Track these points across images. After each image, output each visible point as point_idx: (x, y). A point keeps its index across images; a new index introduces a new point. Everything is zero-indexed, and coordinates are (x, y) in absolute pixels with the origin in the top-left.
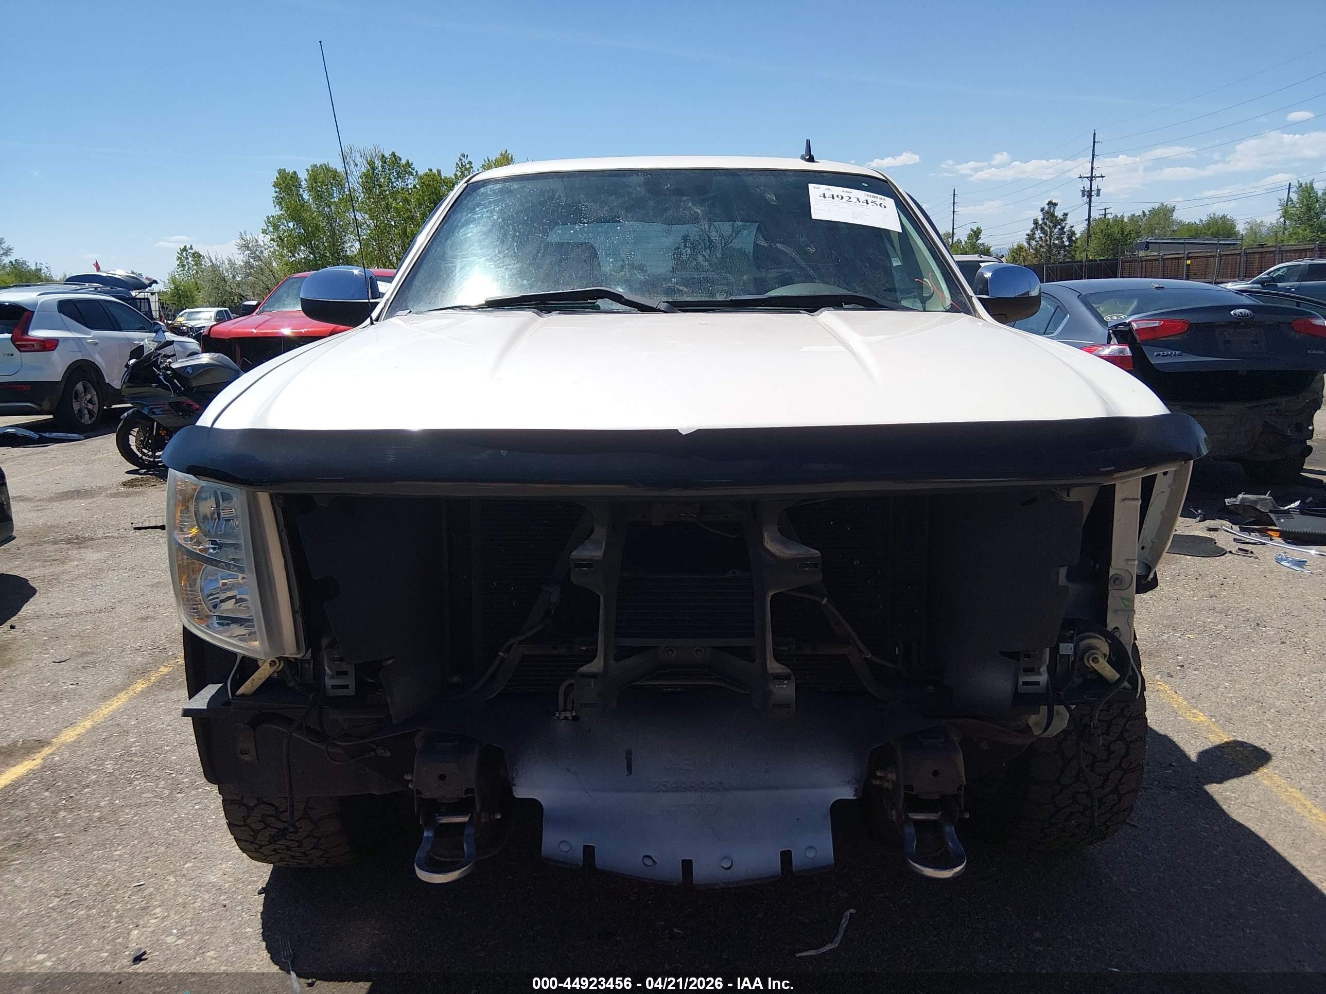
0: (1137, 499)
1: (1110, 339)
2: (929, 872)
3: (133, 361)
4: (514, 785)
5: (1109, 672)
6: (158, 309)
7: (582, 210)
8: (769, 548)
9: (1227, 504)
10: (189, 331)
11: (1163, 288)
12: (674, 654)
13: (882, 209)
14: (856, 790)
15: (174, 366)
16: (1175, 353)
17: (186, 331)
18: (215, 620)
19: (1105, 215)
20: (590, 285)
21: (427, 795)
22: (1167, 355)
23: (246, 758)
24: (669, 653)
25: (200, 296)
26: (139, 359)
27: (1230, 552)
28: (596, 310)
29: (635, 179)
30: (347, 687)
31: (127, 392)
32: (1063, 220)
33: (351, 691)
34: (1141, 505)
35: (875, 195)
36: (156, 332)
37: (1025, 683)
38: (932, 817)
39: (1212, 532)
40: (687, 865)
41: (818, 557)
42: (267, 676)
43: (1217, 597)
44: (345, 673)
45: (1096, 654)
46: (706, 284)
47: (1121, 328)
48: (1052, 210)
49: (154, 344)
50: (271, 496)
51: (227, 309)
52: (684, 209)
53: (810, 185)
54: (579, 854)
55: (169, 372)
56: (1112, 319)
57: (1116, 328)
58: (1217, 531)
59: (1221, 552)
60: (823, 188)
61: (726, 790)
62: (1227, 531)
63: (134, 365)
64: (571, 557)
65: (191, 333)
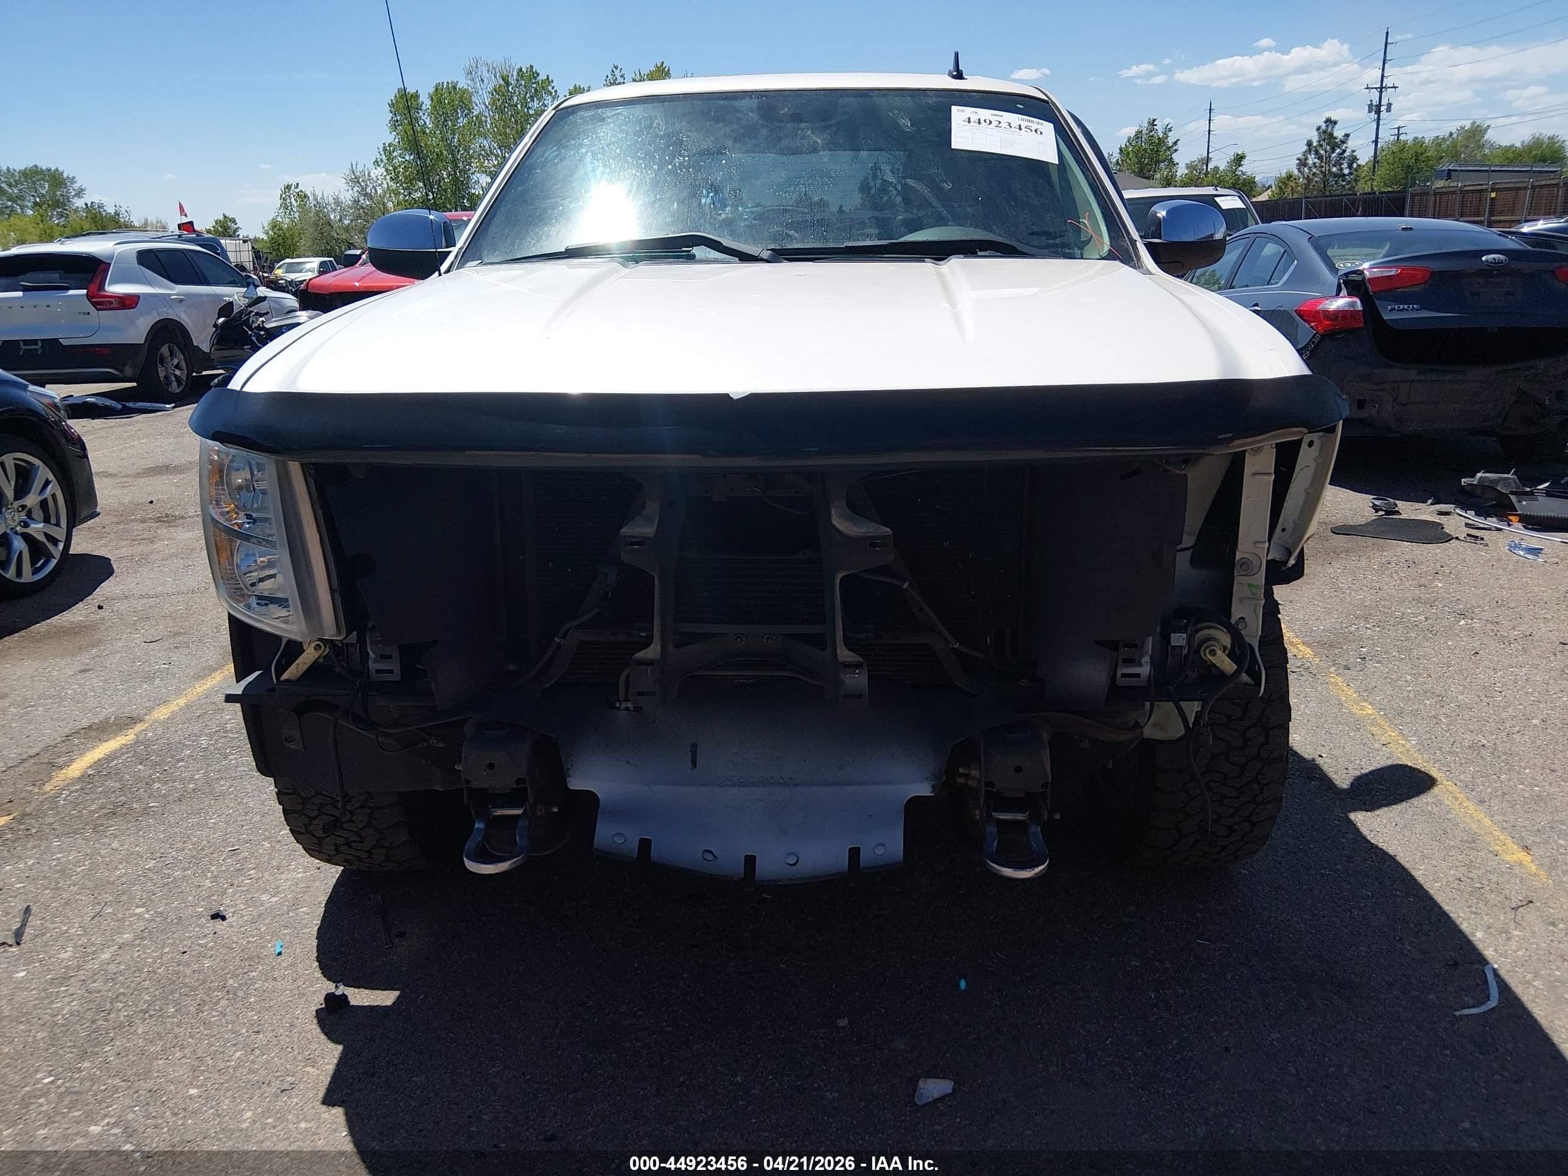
0: (1270, 474)
1: (1339, 289)
2: (1008, 872)
3: (221, 320)
4: (569, 776)
5: (1227, 665)
6: (251, 260)
7: (683, 141)
8: (837, 525)
9: (1463, 484)
10: (288, 284)
11: (1411, 229)
12: (743, 643)
13: (1039, 135)
14: (933, 786)
15: (268, 326)
16: (1413, 307)
17: (284, 285)
18: (253, 601)
19: (1398, 135)
20: (687, 230)
21: (475, 785)
22: (1402, 310)
23: (292, 746)
24: (738, 641)
25: (303, 243)
26: (228, 317)
27: (1457, 538)
28: (691, 258)
29: (746, 103)
30: (391, 671)
31: (217, 355)
32: (1343, 142)
33: (397, 676)
34: (1274, 480)
35: (1031, 119)
36: (248, 285)
37: (1124, 675)
38: (1020, 817)
39: (1442, 517)
40: (750, 861)
41: (889, 536)
42: (313, 660)
43: (1426, 586)
44: (390, 657)
45: (1215, 646)
46: (820, 227)
47: (1354, 277)
48: (1329, 130)
49: (245, 301)
50: (302, 465)
51: (332, 259)
52: (801, 139)
53: (953, 107)
54: (635, 845)
55: (262, 333)
56: (1345, 266)
57: (1347, 277)
58: (1449, 515)
59: (1448, 538)
60: (968, 111)
61: (796, 785)
62: (1461, 515)
63: (224, 323)
64: (621, 533)
65: (291, 288)
